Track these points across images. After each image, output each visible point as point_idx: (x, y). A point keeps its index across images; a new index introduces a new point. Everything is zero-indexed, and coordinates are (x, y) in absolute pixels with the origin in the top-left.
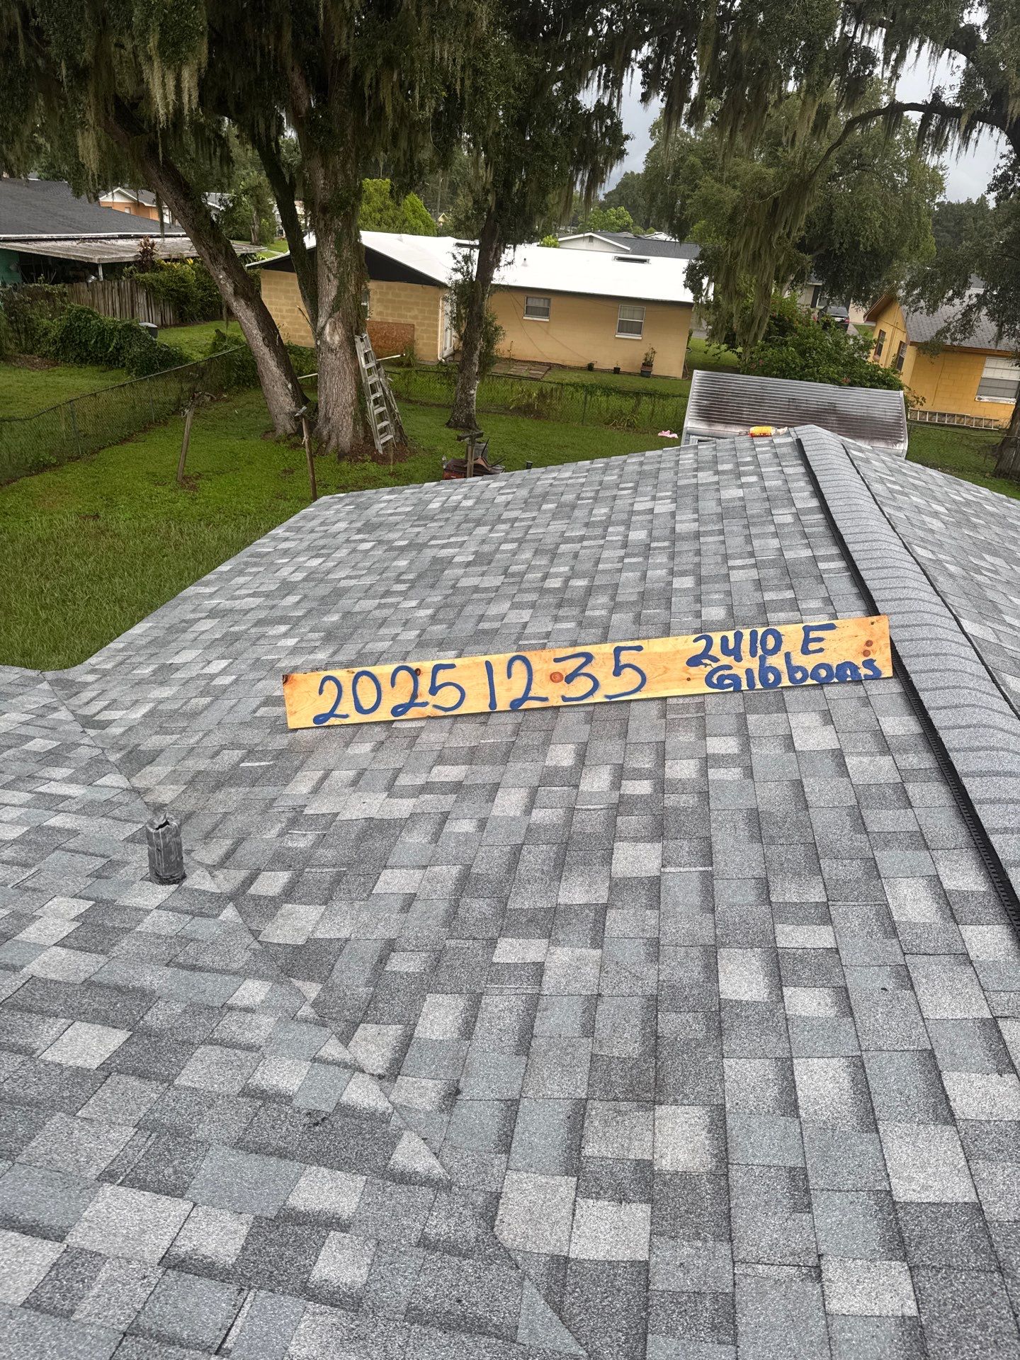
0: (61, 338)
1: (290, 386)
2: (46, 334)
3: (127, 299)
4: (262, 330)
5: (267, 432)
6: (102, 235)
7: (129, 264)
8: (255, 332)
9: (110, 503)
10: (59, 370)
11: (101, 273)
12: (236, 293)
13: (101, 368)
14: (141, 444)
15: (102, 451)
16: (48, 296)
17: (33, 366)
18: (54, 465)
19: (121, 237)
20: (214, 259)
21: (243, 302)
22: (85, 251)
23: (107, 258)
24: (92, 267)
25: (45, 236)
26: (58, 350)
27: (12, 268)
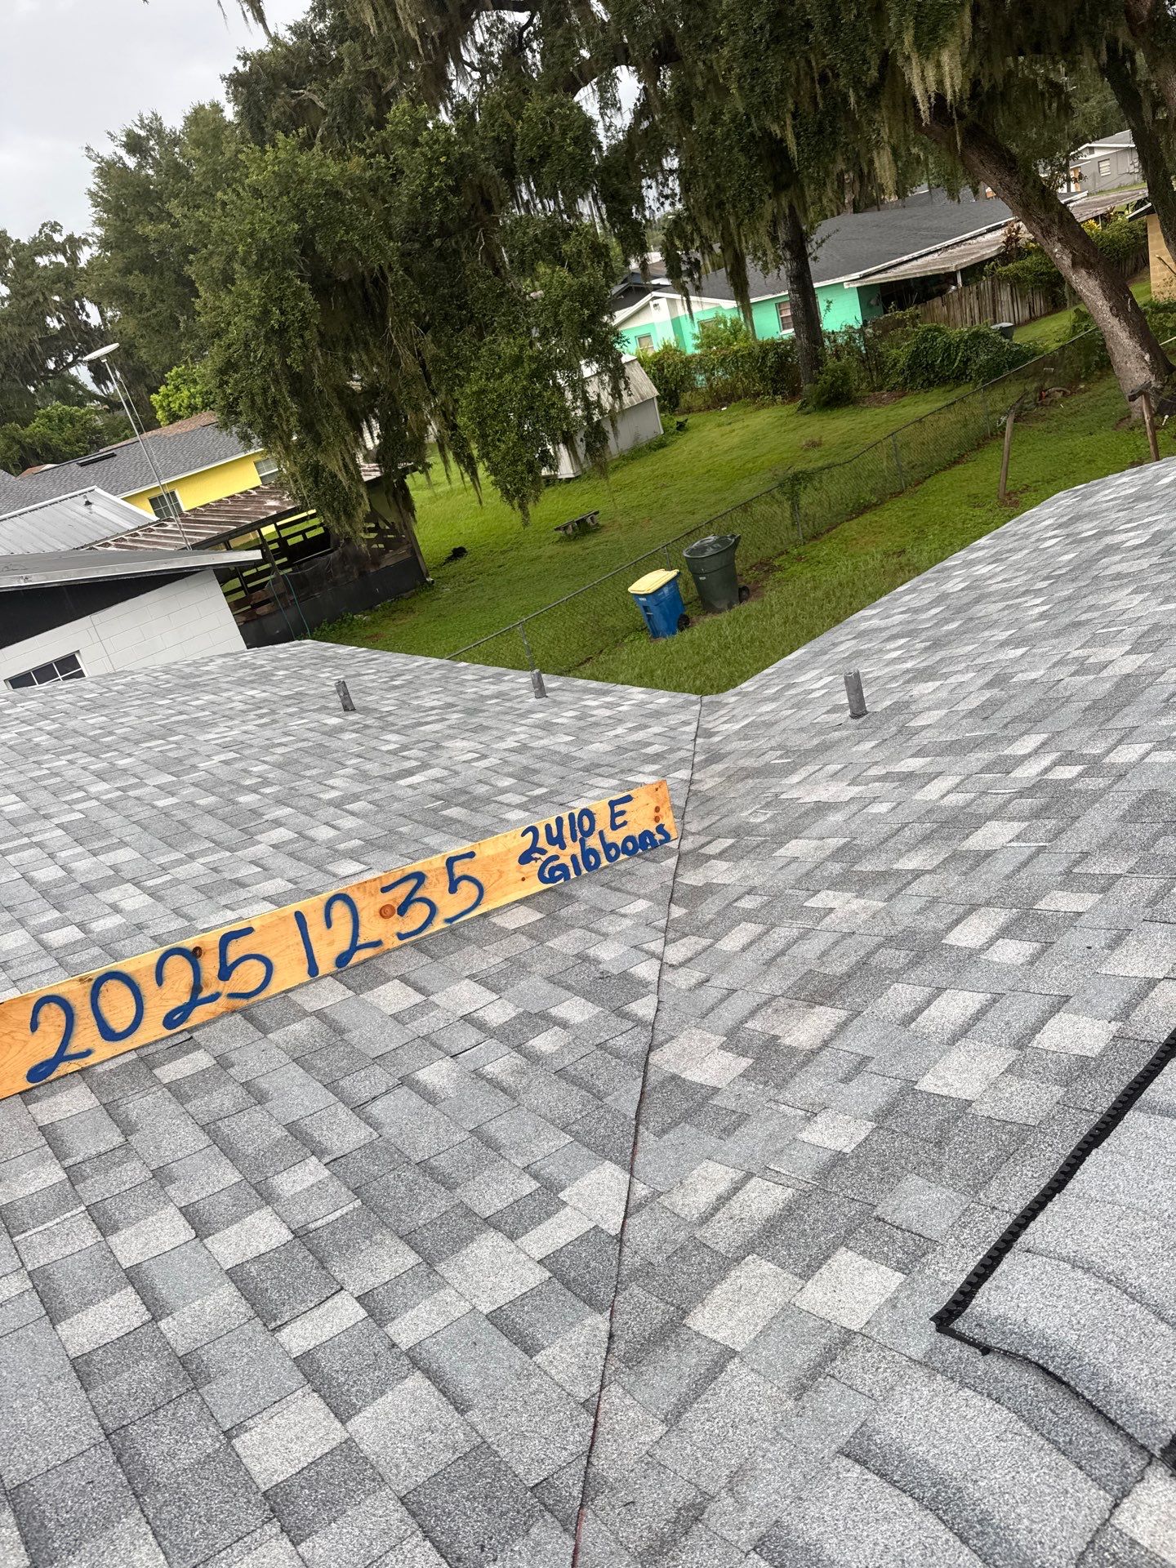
0: (909, 366)
1: (1147, 357)
2: (895, 365)
3: (988, 302)
4: (1109, 299)
5: (1121, 420)
6: (967, 235)
7: (991, 260)
8: (1100, 303)
9: (921, 534)
10: (905, 400)
11: (959, 280)
12: (1074, 265)
13: (948, 388)
14: (970, 464)
15: (928, 481)
16: (901, 323)
17: (880, 402)
18: (875, 505)
19: (990, 231)
20: (1047, 233)
21: (1083, 272)
22: (944, 261)
23: (966, 261)
24: (950, 277)
25: (905, 258)
26: (906, 379)
27: (873, 302)
